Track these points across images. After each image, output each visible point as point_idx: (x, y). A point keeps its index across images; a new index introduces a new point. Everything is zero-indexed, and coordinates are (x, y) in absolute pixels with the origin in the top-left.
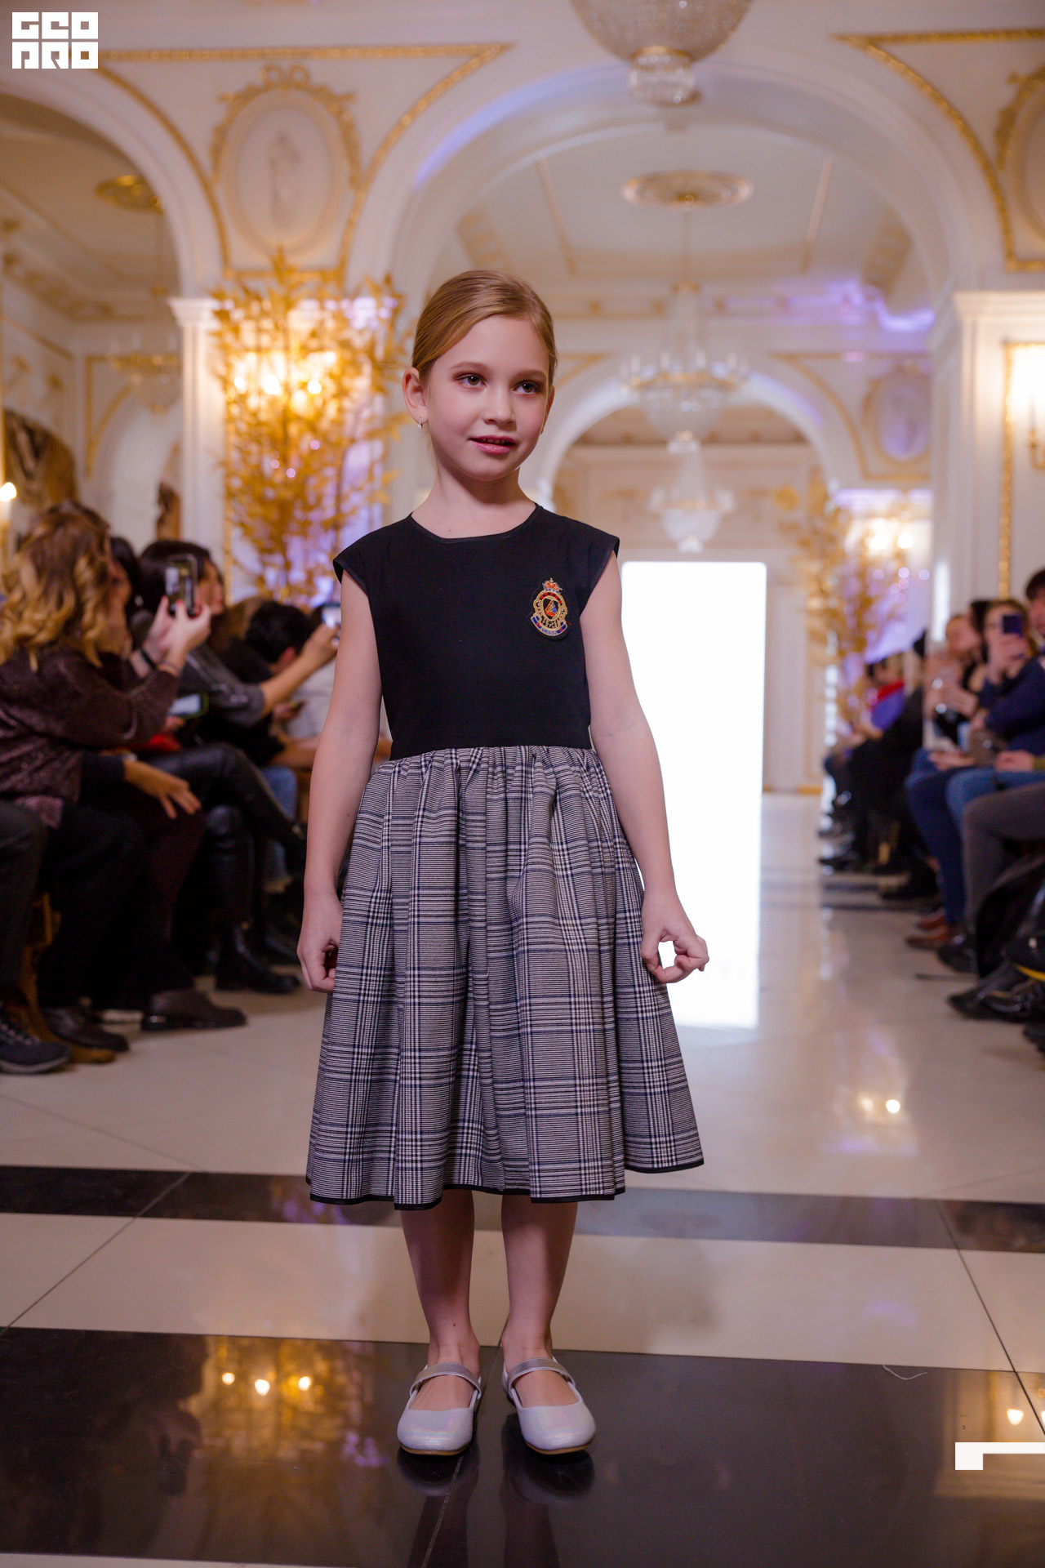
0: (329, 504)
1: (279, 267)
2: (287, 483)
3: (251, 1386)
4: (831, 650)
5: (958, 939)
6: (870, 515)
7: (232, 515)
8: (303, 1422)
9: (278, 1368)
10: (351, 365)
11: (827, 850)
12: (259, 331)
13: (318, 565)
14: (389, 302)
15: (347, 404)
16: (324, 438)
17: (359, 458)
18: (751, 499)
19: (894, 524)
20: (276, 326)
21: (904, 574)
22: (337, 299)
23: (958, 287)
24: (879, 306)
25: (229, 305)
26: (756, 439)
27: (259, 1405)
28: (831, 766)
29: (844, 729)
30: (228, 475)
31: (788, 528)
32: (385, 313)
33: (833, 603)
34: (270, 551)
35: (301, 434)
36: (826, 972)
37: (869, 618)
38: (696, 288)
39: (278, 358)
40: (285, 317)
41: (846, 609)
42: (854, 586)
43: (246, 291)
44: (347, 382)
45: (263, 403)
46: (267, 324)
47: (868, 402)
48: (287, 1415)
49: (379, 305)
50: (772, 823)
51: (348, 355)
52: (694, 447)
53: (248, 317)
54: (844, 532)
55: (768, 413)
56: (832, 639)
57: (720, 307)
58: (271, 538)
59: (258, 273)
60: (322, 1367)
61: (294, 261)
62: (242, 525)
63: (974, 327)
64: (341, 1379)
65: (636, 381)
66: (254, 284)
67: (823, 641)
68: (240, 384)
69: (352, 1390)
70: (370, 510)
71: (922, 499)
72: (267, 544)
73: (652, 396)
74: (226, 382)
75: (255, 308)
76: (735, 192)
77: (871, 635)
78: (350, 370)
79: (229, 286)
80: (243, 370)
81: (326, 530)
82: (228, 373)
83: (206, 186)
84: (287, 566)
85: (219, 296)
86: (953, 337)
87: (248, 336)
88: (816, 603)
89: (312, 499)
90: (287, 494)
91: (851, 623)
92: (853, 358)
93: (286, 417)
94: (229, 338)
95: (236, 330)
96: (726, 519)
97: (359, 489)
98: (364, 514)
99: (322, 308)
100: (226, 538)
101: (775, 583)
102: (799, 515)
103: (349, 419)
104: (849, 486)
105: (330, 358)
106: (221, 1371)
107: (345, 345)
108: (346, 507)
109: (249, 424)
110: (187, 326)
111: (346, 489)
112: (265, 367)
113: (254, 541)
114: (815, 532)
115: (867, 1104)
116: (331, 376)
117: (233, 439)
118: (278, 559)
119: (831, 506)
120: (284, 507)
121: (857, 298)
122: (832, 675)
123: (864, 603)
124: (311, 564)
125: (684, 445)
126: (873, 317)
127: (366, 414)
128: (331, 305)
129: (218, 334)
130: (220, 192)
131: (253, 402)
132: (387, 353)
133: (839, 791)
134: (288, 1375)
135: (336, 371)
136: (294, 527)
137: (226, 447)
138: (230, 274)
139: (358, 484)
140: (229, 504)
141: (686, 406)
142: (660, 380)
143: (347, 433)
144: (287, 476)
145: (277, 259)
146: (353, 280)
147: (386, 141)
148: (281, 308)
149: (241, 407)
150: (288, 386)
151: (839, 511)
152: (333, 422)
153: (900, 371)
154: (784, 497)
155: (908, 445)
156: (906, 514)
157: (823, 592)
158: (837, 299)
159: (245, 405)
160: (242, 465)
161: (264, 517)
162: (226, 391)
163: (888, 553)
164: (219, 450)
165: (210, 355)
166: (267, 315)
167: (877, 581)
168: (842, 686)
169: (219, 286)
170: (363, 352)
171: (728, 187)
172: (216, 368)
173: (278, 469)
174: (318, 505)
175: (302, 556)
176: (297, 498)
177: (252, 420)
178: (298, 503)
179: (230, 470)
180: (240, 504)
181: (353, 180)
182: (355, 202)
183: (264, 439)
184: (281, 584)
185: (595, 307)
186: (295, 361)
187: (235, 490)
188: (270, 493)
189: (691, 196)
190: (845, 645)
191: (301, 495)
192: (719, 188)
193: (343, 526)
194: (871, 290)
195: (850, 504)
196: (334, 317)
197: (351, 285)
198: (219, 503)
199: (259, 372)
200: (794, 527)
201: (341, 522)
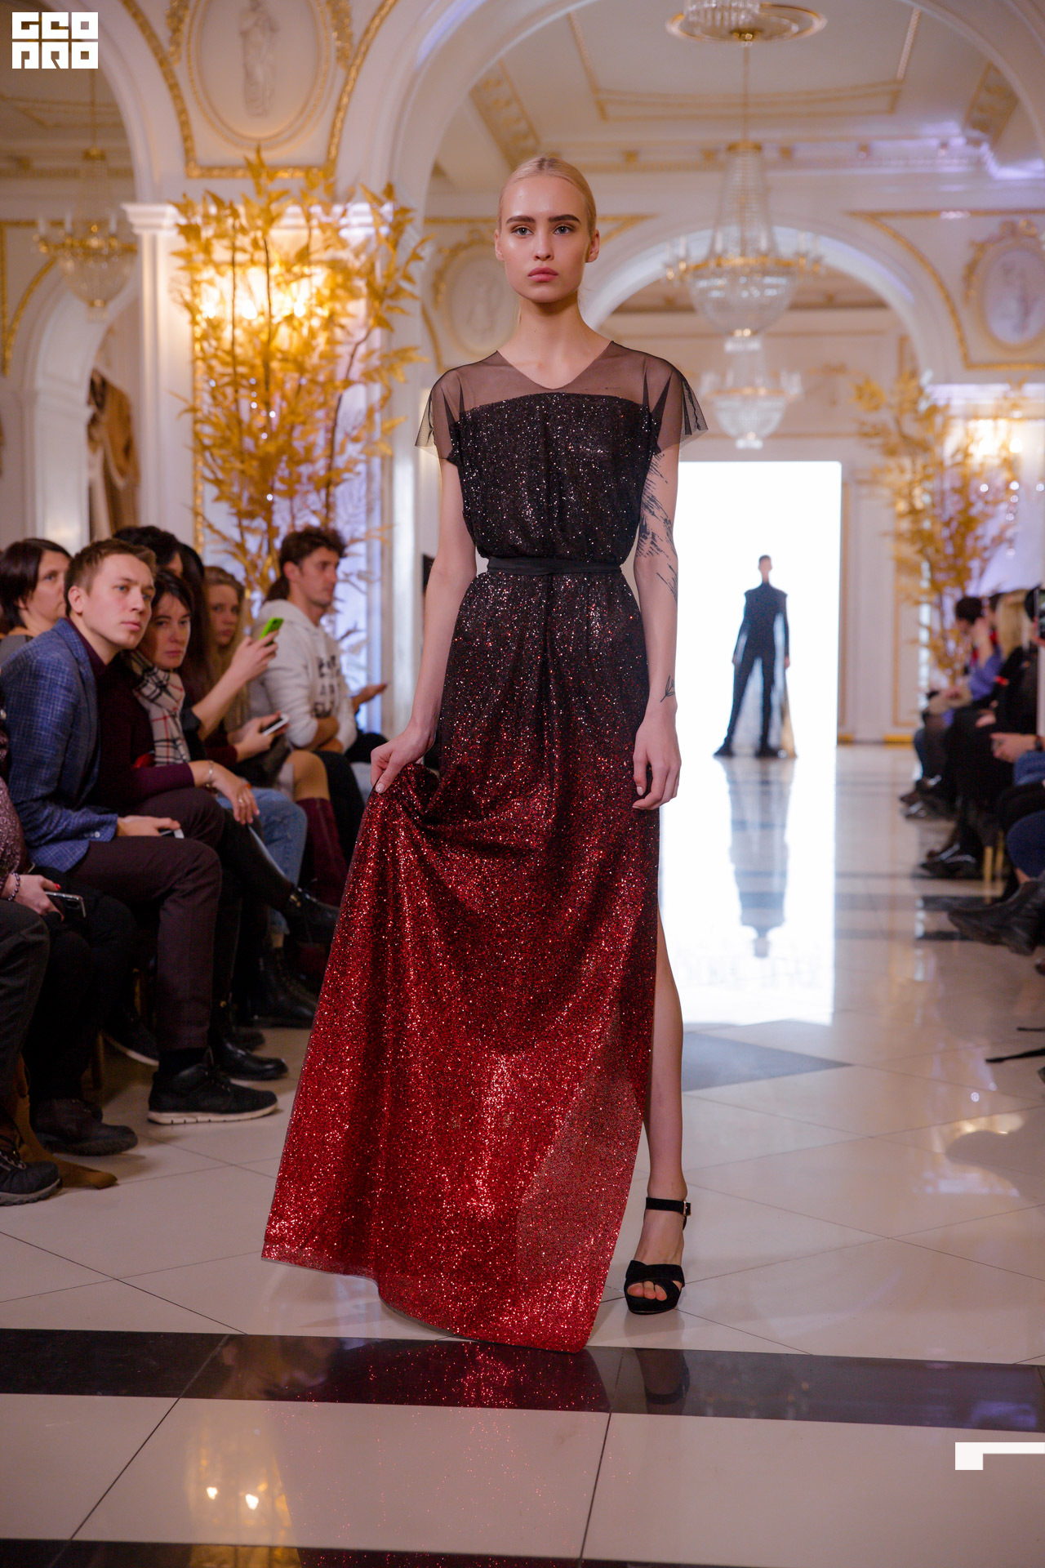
0: (319, 451)
1: (257, 170)
2: (267, 429)
4: (925, 584)
6: (973, 415)
7: (200, 464)
10: (343, 288)
12: (234, 249)
14: (389, 213)
15: (339, 333)
16: (313, 381)
17: (356, 400)
18: (824, 377)
19: (1002, 423)
20: (255, 244)
21: (1014, 486)
22: (327, 212)
24: (985, 149)
25: (198, 220)
26: (831, 303)
29: (943, 682)
30: (196, 422)
31: (867, 434)
32: (384, 230)
33: (927, 525)
34: (251, 515)
35: (282, 369)
37: (970, 542)
39: (256, 275)
40: (265, 233)
41: (943, 533)
42: (952, 507)
43: (218, 202)
44: (338, 307)
45: (239, 333)
46: (244, 241)
47: (971, 269)
49: (379, 219)
51: (340, 279)
52: (755, 345)
53: (220, 235)
54: (941, 436)
56: (925, 566)
57: (787, 154)
58: (251, 500)
59: (226, 170)
61: (269, 156)
62: (217, 482)
65: (683, 266)
66: (223, 187)
67: (915, 570)
68: (209, 308)
70: (368, 462)
72: (246, 506)
73: (703, 284)
74: (192, 309)
75: (230, 221)
76: (805, 27)
77: (975, 565)
78: (340, 292)
79: (195, 191)
80: (214, 297)
81: (317, 489)
82: (195, 295)
83: (163, 62)
84: (272, 531)
85: (184, 208)
87: (221, 253)
88: (905, 525)
89: (301, 451)
90: (271, 448)
91: (950, 550)
92: (952, 216)
93: (266, 353)
94: (200, 257)
95: (207, 249)
96: (792, 413)
97: (356, 440)
98: (361, 468)
99: (309, 217)
101: (853, 485)
102: (885, 417)
103: (343, 351)
104: (948, 381)
105: (319, 279)
107: (335, 265)
108: (340, 461)
109: (224, 363)
110: (146, 236)
111: (339, 437)
112: (239, 292)
113: (233, 500)
114: (905, 438)
116: (321, 304)
117: (203, 379)
118: (259, 523)
119: (923, 406)
120: (267, 464)
121: (958, 142)
122: (925, 614)
123: (966, 524)
125: (743, 342)
126: (979, 163)
127: (362, 349)
128: (316, 210)
129: (186, 256)
130: (180, 70)
131: (227, 334)
132: (388, 277)
135: (326, 292)
136: (278, 485)
137: (194, 389)
138: (196, 172)
139: (355, 433)
140: (199, 457)
141: (745, 294)
142: (712, 264)
143: (340, 374)
144: (268, 418)
145: (252, 156)
146: (343, 181)
147: (381, 7)
148: (260, 223)
149: (214, 343)
150: (271, 316)
151: (934, 410)
152: (322, 356)
153: (1012, 230)
154: (866, 394)
155: (1022, 326)
156: (1017, 414)
157: (913, 512)
158: (934, 143)
159: (218, 339)
160: (213, 410)
161: (243, 472)
162: (194, 322)
163: (996, 462)
164: (187, 394)
165: (173, 280)
166: (243, 231)
167: (981, 496)
168: (937, 627)
169: (184, 195)
170: (359, 273)
171: (794, 20)
172: (182, 296)
173: (258, 410)
174: (308, 459)
175: (288, 519)
176: (281, 452)
177: (228, 359)
178: (285, 458)
179: (199, 415)
180: (214, 460)
181: (342, 56)
182: (346, 83)
183: (239, 379)
184: (265, 548)
185: (631, 156)
186: (278, 285)
187: (207, 442)
188: (249, 443)
189: (753, 32)
190: (940, 577)
191: (287, 449)
192: (785, 22)
193: (337, 484)
194: (976, 134)
195: (949, 399)
196: (323, 227)
197: (342, 186)
198: (188, 455)
199: (234, 295)
200: (878, 432)
201: (335, 478)
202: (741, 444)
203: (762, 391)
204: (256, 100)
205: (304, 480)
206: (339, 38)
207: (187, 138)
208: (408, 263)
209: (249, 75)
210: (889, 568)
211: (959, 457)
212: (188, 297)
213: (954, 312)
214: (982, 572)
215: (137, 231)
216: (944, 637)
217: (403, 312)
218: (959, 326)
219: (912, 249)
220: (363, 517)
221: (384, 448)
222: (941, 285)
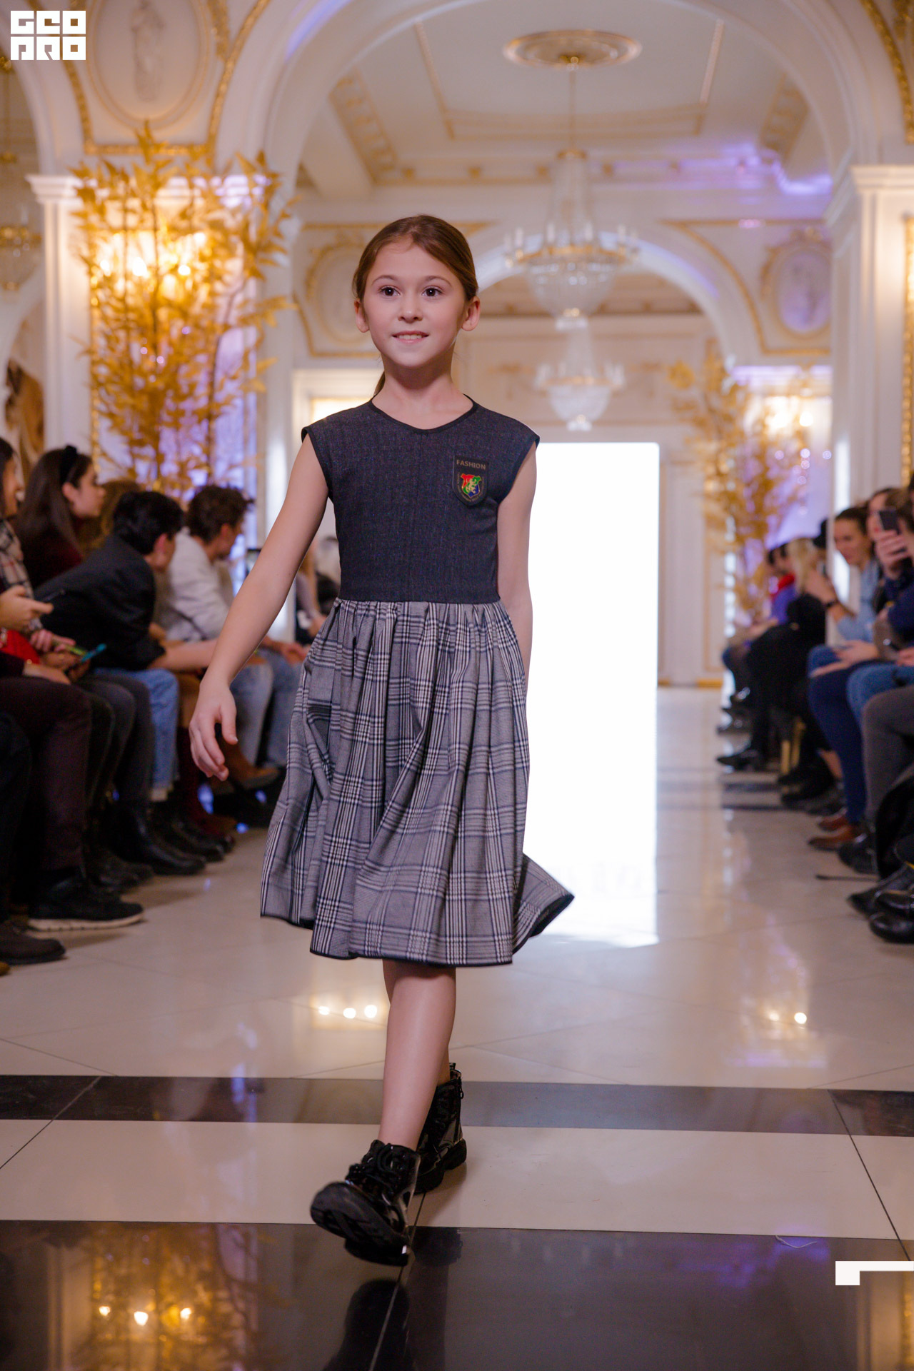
0: (202, 391)
1: (146, 144)
2: (155, 371)
3: (130, 1318)
4: (730, 537)
5: (860, 839)
6: (769, 393)
7: (98, 403)
8: (186, 1354)
9: (158, 1299)
10: (222, 246)
11: (728, 749)
12: (126, 210)
13: (192, 456)
14: (261, 179)
15: (219, 287)
16: (197, 326)
17: (233, 344)
18: (643, 373)
19: (795, 401)
20: (144, 206)
21: (805, 453)
22: (207, 177)
23: (855, 161)
24: (776, 168)
25: (93, 183)
26: (648, 309)
27: (136, 1337)
28: (730, 659)
29: (745, 620)
30: (94, 363)
31: (682, 408)
32: (258, 192)
33: (731, 486)
34: (141, 443)
35: (170, 318)
36: (728, 876)
37: (768, 502)
38: (583, 155)
39: (146, 238)
40: (153, 196)
41: (745, 493)
42: (754, 468)
43: (111, 168)
44: (218, 263)
45: (130, 286)
46: (134, 203)
47: (766, 270)
48: (169, 1345)
49: (253, 184)
50: (669, 720)
51: (219, 236)
52: (583, 323)
53: (113, 198)
54: (742, 410)
55: (661, 283)
56: (730, 523)
57: (608, 171)
58: (142, 429)
59: (123, 148)
60: (204, 1297)
61: (158, 135)
62: (111, 415)
63: (874, 201)
64: (225, 1308)
65: (519, 255)
66: (117, 161)
67: (721, 526)
68: (105, 266)
69: (237, 1319)
70: (244, 398)
71: (822, 375)
72: (137, 435)
73: (536, 270)
74: (90, 263)
75: (121, 187)
76: (622, 52)
77: (772, 520)
78: (222, 252)
79: (92, 162)
80: (109, 253)
81: (200, 422)
82: (94, 256)
84: (159, 459)
85: (82, 173)
86: (852, 214)
87: (114, 217)
88: (712, 486)
89: (185, 389)
90: (160, 385)
91: (750, 507)
92: (750, 224)
93: (155, 303)
94: (94, 219)
95: (101, 211)
96: (616, 395)
97: (234, 378)
98: (238, 402)
99: (191, 186)
100: (93, 428)
101: (669, 464)
102: (695, 393)
103: (222, 302)
104: (748, 363)
105: (200, 239)
106: (96, 1303)
107: (216, 225)
108: (220, 396)
109: (116, 310)
110: (48, 204)
111: (219, 376)
112: (132, 249)
113: (123, 432)
114: (711, 411)
115: (774, 1016)
116: (203, 259)
117: (99, 324)
118: (149, 451)
119: (727, 384)
120: (155, 397)
121: (754, 161)
122: (731, 562)
123: (764, 486)
124: (184, 457)
125: (571, 321)
126: (771, 180)
127: (239, 299)
128: (200, 182)
129: (82, 215)
131: (120, 286)
132: (261, 234)
133: (739, 687)
134: (170, 1305)
135: (207, 252)
136: (166, 417)
137: (91, 333)
138: (92, 149)
139: (233, 372)
140: (96, 393)
141: (573, 280)
142: (545, 254)
143: (220, 319)
144: (156, 363)
145: (142, 133)
146: (222, 157)
147: (255, 8)
148: (148, 187)
149: (108, 291)
150: (157, 269)
151: (736, 388)
152: (205, 306)
153: (800, 238)
154: (678, 373)
155: (809, 317)
156: (807, 391)
157: (719, 475)
158: (732, 162)
159: (112, 289)
160: (108, 352)
161: (133, 407)
162: (90, 274)
163: (788, 432)
164: (84, 337)
165: (72, 237)
166: (133, 194)
167: (777, 462)
168: (741, 574)
169: (81, 163)
170: (236, 233)
171: (615, 46)
172: (79, 249)
173: (147, 356)
174: (191, 394)
175: (174, 448)
176: (168, 386)
177: (119, 305)
178: (170, 393)
179: (96, 358)
180: (108, 393)
181: (221, 49)
182: (224, 73)
183: (132, 325)
184: (153, 475)
185: (475, 173)
186: (165, 243)
187: (102, 379)
188: (139, 382)
189: (577, 56)
190: (743, 530)
191: (172, 384)
192: (605, 48)
193: (217, 416)
194: (770, 153)
195: (748, 381)
196: (204, 195)
197: (221, 161)
198: (85, 392)
199: (125, 254)
200: (689, 406)
201: (215, 412)
202: (572, 426)
203: (590, 381)
204: (145, 87)
205: (188, 414)
206: (219, 33)
207: (85, 119)
208: (277, 221)
209: (139, 65)
210: (699, 523)
211: (758, 428)
212: (85, 252)
213: (752, 306)
214: (779, 526)
215: (41, 200)
216: (747, 581)
217: (275, 264)
218: (756, 317)
219: (716, 252)
220: (239, 445)
221: (259, 386)
222: (741, 283)
